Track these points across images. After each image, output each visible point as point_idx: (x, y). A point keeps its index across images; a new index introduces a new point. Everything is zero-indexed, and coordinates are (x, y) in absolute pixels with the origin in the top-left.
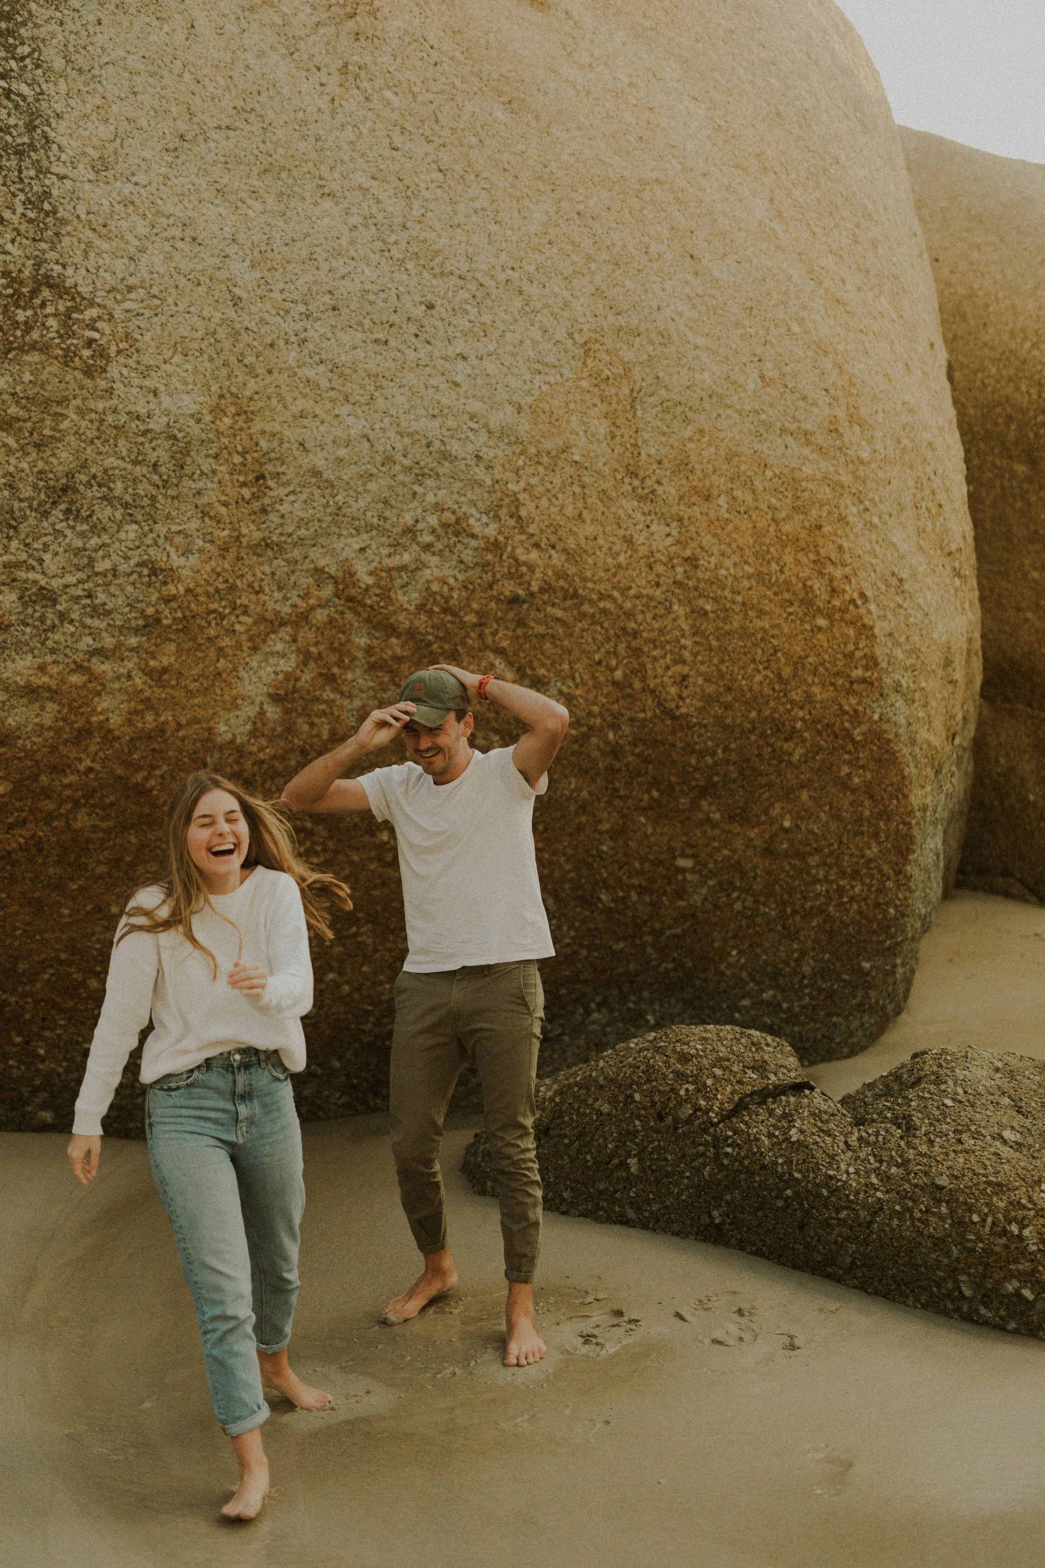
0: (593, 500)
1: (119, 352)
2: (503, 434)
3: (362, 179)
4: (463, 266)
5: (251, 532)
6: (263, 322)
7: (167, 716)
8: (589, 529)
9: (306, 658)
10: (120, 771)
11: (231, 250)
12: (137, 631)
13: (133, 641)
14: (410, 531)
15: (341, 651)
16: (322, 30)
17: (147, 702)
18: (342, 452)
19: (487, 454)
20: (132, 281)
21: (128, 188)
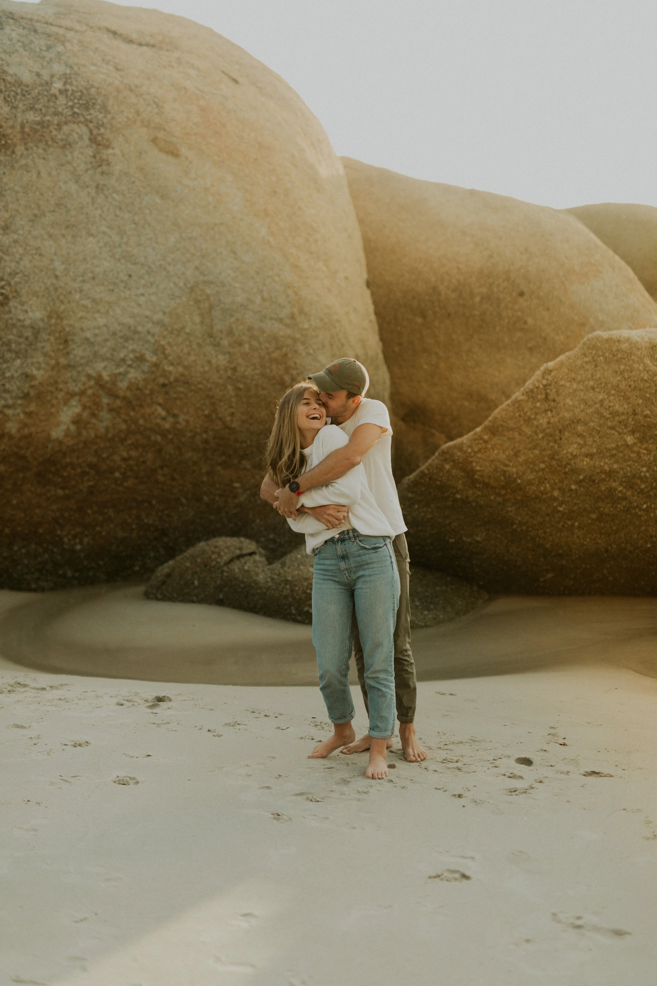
0: (194, 346)
1: (13, 297)
2: (159, 323)
3: (104, 229)
4: (142, 260)
5: (63, 361)
6: (66, 284)
7: (33, 429)
8: (192, 358)
9: (85, 407)
10: (15, 450)
11: (55, 257)
12: (21, 398)
13: (20, 402)
14: (123, 360)
15: (98, 405)
16: (89, 172)
17: (26, 425)
18: (97, 331)
19: (152, 331)
20: (18, 271)
21: (16, 236)
